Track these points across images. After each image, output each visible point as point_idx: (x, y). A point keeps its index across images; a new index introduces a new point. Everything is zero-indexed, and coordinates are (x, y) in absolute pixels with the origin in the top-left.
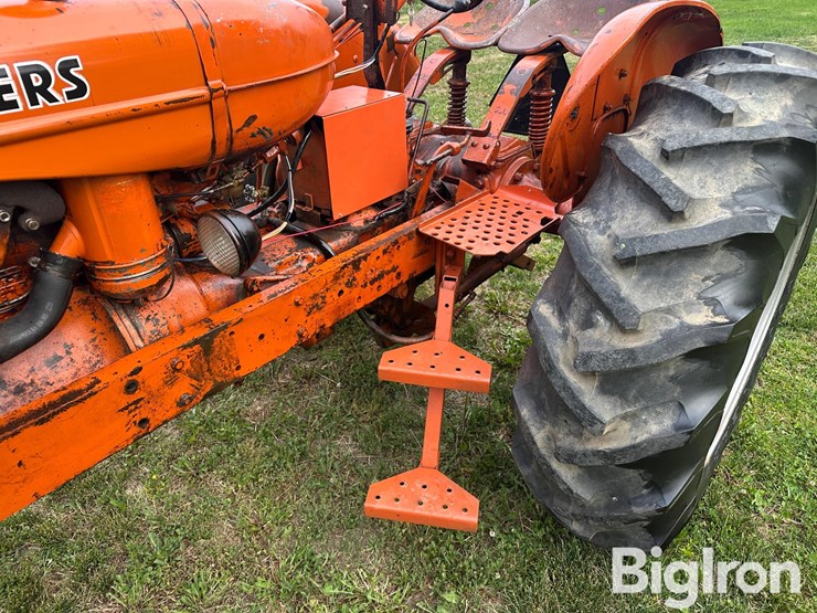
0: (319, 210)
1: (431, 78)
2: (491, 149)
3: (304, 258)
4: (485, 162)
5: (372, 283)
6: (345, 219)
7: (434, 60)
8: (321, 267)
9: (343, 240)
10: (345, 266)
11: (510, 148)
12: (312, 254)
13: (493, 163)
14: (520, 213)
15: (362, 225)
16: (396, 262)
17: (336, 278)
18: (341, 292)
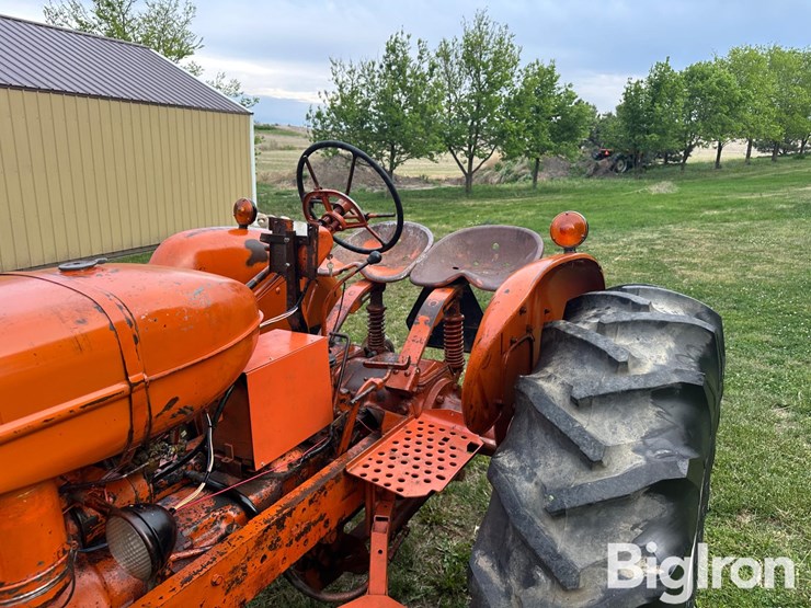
0: (240, 460)
1: (351, 308)
2: (412, 376)
3: (222, 518)
4: (407, 389)
5: (297, 539)
6: (268, 467)
7: (354, 290)
8: (240, 533)
9: (265, 491)
10: (269, 527)
11: (429, 372)
12: (232, 513)
13: (415, 390)
14: (446, 439)
15: (286, 470)
16: (323, 510)
17: (259, 543)
18: (265, 557)
